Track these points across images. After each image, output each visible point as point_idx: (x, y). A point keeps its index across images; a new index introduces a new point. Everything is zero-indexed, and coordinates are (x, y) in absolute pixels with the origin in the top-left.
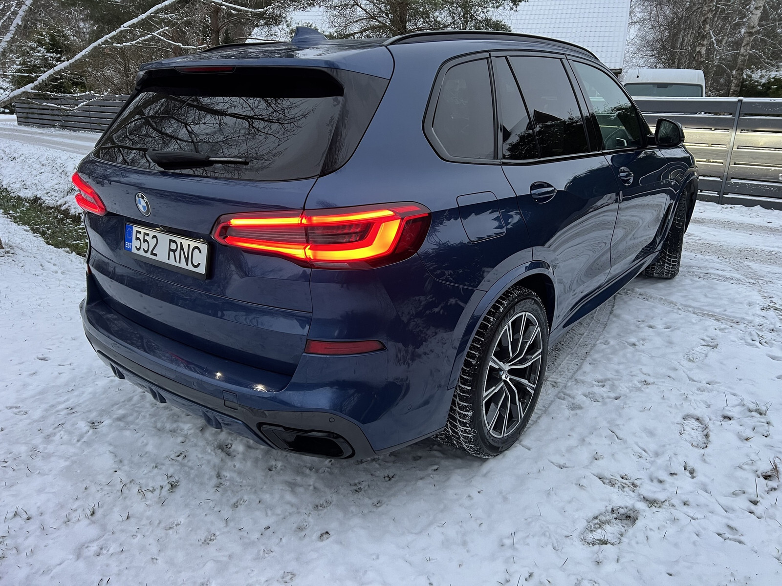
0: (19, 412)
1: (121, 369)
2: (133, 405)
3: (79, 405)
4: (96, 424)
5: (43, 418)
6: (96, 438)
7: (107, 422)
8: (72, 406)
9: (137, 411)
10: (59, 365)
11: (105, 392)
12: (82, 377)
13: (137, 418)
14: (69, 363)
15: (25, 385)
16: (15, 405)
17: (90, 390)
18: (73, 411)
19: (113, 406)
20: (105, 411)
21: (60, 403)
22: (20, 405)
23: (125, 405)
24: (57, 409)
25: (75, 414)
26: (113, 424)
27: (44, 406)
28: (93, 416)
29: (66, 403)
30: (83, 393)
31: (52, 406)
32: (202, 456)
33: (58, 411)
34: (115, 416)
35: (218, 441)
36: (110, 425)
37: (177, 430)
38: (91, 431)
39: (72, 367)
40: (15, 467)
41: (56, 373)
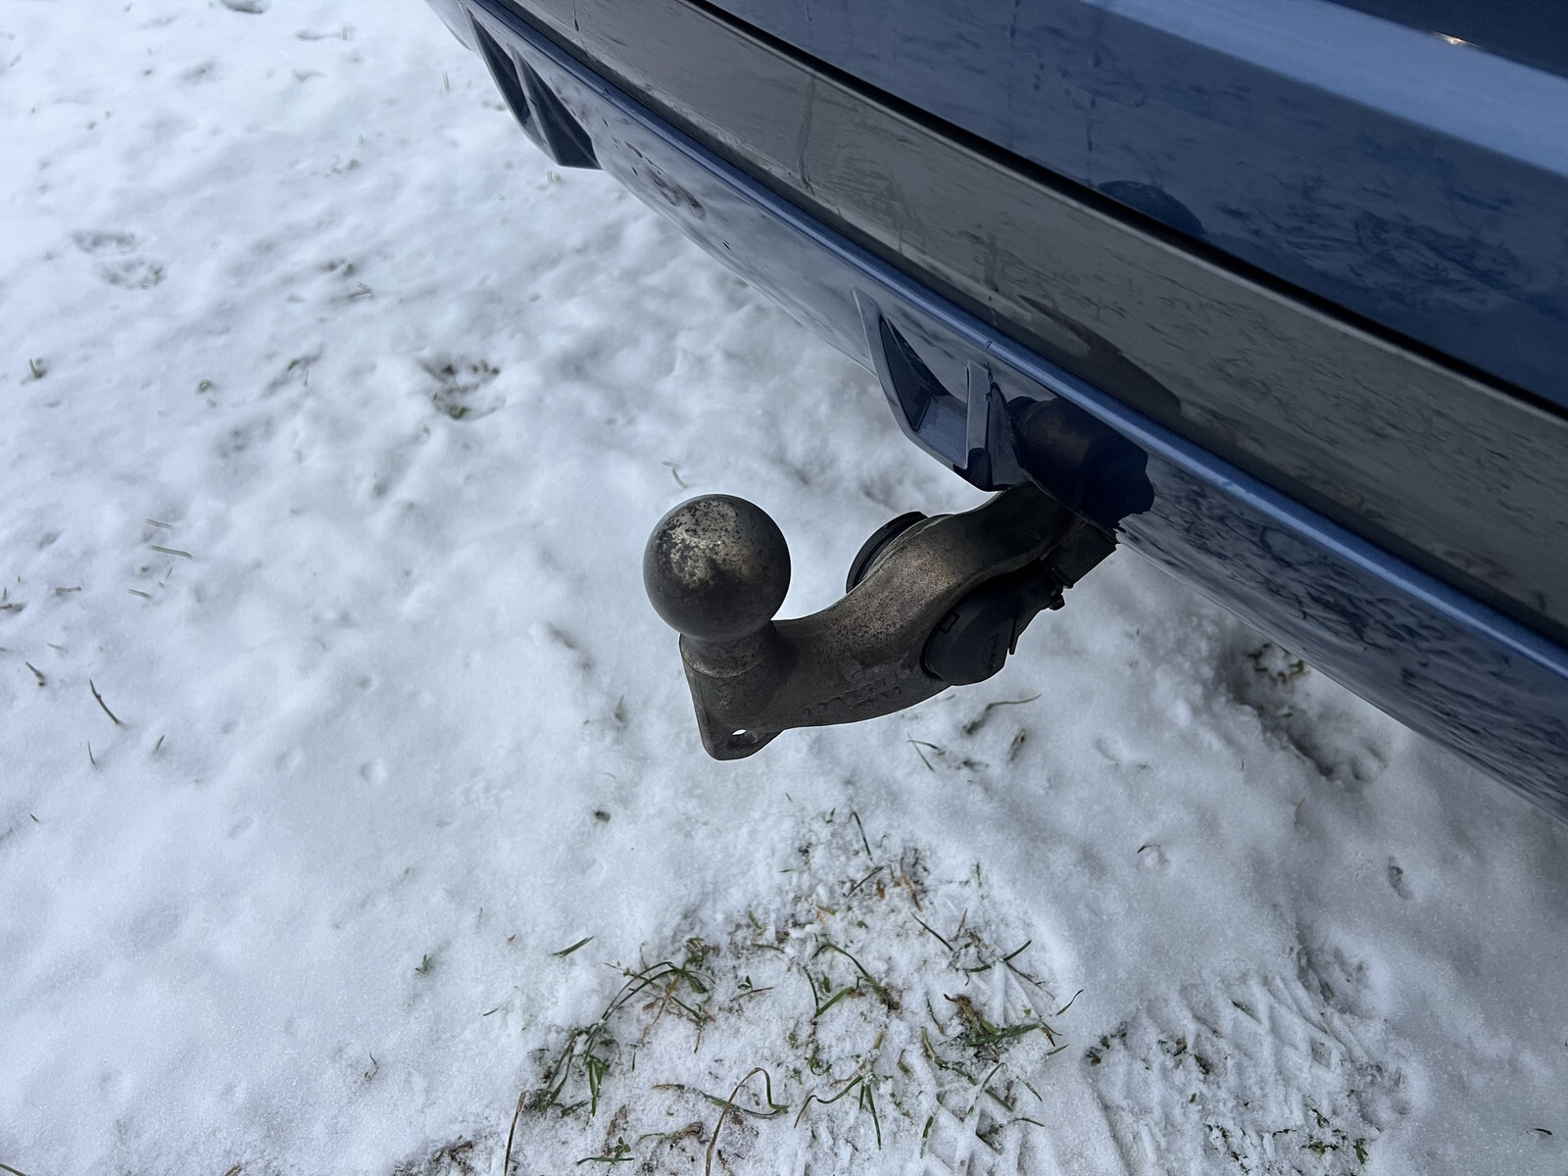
0: (129, 267)
1: (550, 73)
2: (632, 276)
3: (382, 251)
4: (464, 378)
5: (225, 316)
6: (469, 478)
7: (516, 380)
8: (350, 253)
9: (658, 323)
10: (303, 36)
11: (492, 185)
12: (392, 102)
13: (663, 366)
14: (336, 28)
15: (164, 128)
16: (114, 228)
17: (423, 168)
18: (353, 283)
19: (534, 268)
20: (500, 300)
21: (297, 234)
22: (134, 228)
23: (591, 270)
24: (284, 268)
25: (363, 307)
26: (549, 400)
27: (234, 245)
28: (445, 323)
29: (328, 237)
30: (396, 184)
31: (266, 248)
32: (1145, 756)
33: (289, 280)
34: (554, 344)
35: (1210, 629)
36: (534, 406)
37: (900, 481)
38: (441, 432)
39: (347, 47)
40: (49, 663)
41: (284, 78)
